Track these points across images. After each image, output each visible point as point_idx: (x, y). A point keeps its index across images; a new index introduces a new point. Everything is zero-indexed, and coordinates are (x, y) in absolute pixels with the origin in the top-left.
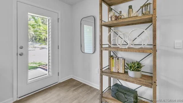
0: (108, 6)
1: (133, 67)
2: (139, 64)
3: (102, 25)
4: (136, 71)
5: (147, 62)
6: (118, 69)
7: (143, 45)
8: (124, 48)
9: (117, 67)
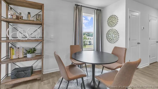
0: (6, 4)
1: (30, 51)
2: (34, 49)
3: (1, 20)
4: (33, 53)
5: (39, 47)
6: (19, 56)
7: (37, 37)
8: (25, 39)
9: (17, 55)
